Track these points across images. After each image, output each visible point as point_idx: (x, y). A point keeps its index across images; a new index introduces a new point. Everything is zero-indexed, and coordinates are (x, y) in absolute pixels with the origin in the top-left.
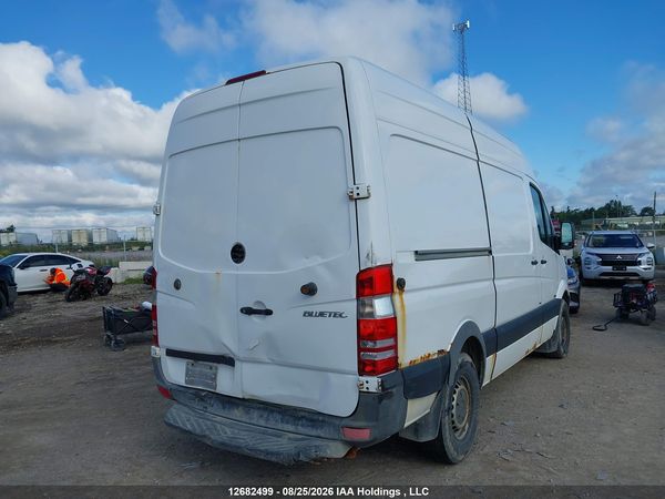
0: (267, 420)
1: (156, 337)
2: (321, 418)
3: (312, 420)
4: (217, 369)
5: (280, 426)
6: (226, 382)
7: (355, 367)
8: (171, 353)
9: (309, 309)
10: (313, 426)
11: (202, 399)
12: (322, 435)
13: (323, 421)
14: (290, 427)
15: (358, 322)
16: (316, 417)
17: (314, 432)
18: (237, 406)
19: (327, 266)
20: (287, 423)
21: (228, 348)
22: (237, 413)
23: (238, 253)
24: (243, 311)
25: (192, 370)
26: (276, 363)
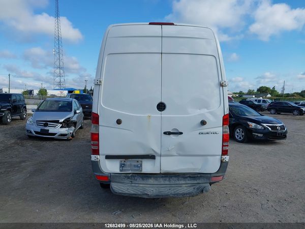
0: (169, 181)
1: (98, 150)
2: (199, 176)
3: (195, 177)
4: (142, 162)
5: (178, 182)
6: (148, 167)
7: (220, 153)
8: (109, 157)
9: (204, 131)
10: (194, 180)
11: (129, 178)
12: (200, 182)
13: (200, 177)
14: (183, 182)
15: (223, 135)
16: (196, 175)
17: (195, 182)
18: (151, 177)
19: (211, 113)
20: (181, 180)
21: (154, 151)
22: (151, 181)
23: (161, 107)
24: (165, 133)
25: (124, 164)
26: (180, 155)
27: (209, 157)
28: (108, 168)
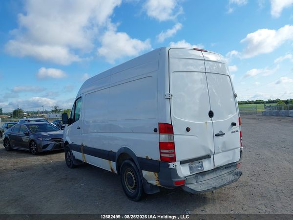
1: (175, 157)
4: (202, 162)
6: (207, 165)
8: (182, 163)
9: (233, 130)
11: (195, 178)
23: (211, 114)
24: (216, 135)
25: (192, 167)
26: (223, 151)
27: (236, 150)
28: (183, 172)
